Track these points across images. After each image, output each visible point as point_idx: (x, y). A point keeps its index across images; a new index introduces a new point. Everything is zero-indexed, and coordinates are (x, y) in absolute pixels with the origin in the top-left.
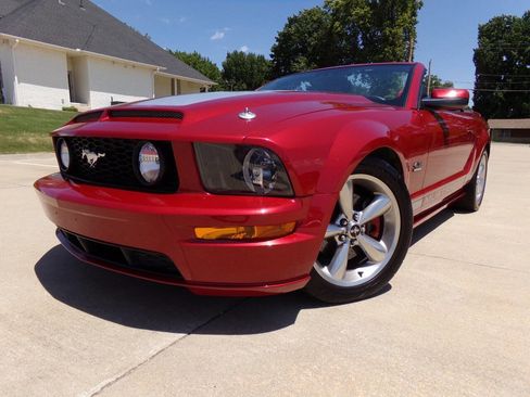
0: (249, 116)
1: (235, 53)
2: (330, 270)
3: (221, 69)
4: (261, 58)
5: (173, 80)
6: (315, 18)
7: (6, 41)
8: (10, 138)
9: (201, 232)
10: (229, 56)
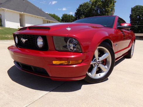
0: (69, 29)
1: (65, 14)
2: (91, 74)
3: (61, 18)
4: (72, 16)
5: (48, 21)
6: (87, 5)
7: (3, 10)
8: (4, 36)
9: (54, 62)
10: (63, 15)
